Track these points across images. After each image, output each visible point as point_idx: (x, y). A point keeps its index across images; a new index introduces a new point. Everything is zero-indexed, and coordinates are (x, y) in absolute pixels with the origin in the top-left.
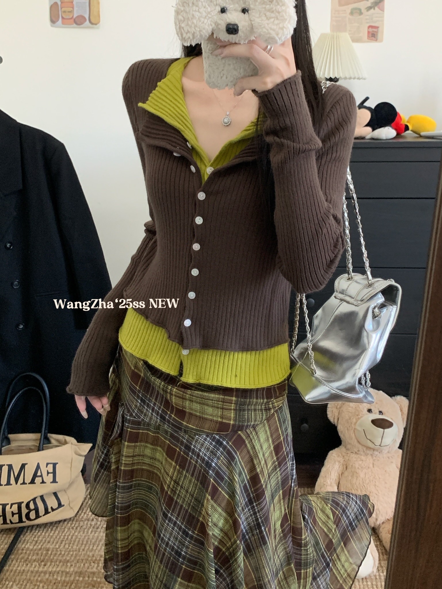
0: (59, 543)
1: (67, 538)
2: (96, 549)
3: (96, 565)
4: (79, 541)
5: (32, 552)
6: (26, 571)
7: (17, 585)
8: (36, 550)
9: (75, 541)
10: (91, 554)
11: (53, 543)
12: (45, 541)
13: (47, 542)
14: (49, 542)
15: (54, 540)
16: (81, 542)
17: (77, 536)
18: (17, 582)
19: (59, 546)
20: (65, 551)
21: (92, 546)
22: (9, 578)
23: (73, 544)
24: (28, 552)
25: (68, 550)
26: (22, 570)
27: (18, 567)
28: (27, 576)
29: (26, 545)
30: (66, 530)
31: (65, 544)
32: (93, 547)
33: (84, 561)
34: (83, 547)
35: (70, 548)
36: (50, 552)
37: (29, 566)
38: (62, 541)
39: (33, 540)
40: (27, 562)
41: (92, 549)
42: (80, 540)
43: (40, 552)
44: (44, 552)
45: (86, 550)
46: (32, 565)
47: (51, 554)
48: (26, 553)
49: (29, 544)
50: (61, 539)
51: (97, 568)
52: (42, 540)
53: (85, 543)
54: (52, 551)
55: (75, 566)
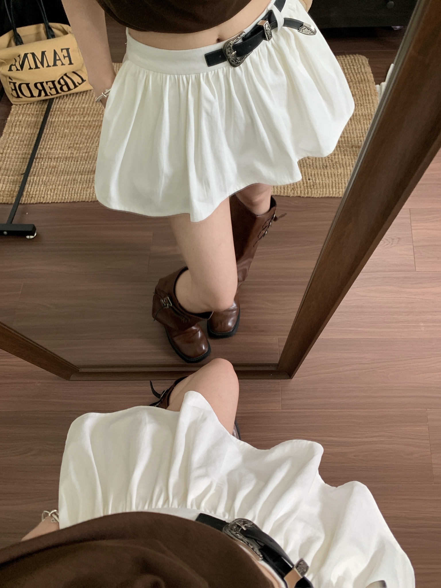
6: (71, 121)
7: (68, 128)
18: (67, 127)
22: (60, 126)
24: (69, 110)
26: (68, 120)
27: (64, 118)
28: (72, 123)
29: (66, 105)
37: (72, 118)
40: (70, 115)
46: (74, 118)
48: (67, 110)
49: (68, 105)
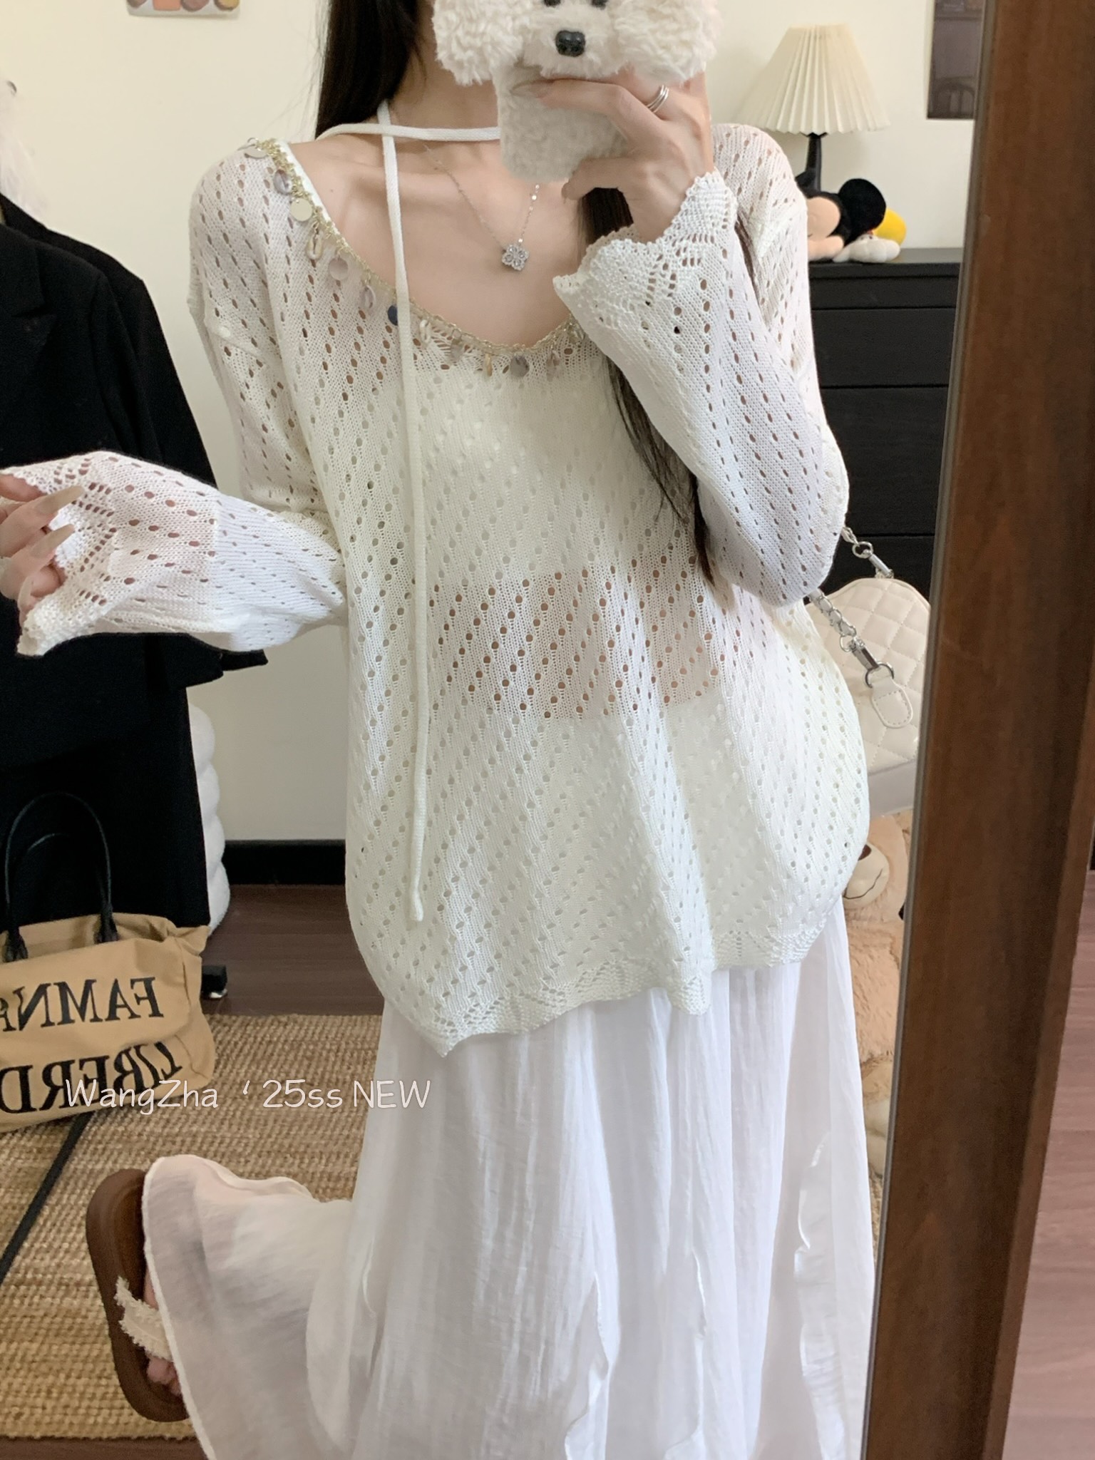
0: (217, 1123)
1: (234, 1116)
2: (295, 1135)
3: (297, 1162)
4: (259, 1120)
5: (161, 1140)
8: (168, 1135)
9: (249, 1120)
10: (286, 1142)
11: (204, 1123)
12: (187, 1120)
13: (190, 1121)
14: (195, 1122)
15: (206, 1118)
16: (262, 1122)
17: (252, 1112)
19: (219, 1129)
20: (232, 1139)
21: (287, 1128)
23: (248, 1126)
25: (239, 1136)
30: (229, 1101)
31: (231, 1125)
32: (290, 1130)
33: (273, 1154)
34: (267, 1131)
35: (241, 1131)
36: (199, 1140)
38: (224, 1119)
39: (161, 1118)
41: (288, 1134)
42: (262, 1118)
43: (179, 1139)
44: (189, 1140)
45: (274, 1136)
47: (202, 1143)
50: (221, 1117)
51: (299, 1166)
52: (180, 1118)
53: (270, 1123)
54: (205, 1137)
55: (256, 1163)
